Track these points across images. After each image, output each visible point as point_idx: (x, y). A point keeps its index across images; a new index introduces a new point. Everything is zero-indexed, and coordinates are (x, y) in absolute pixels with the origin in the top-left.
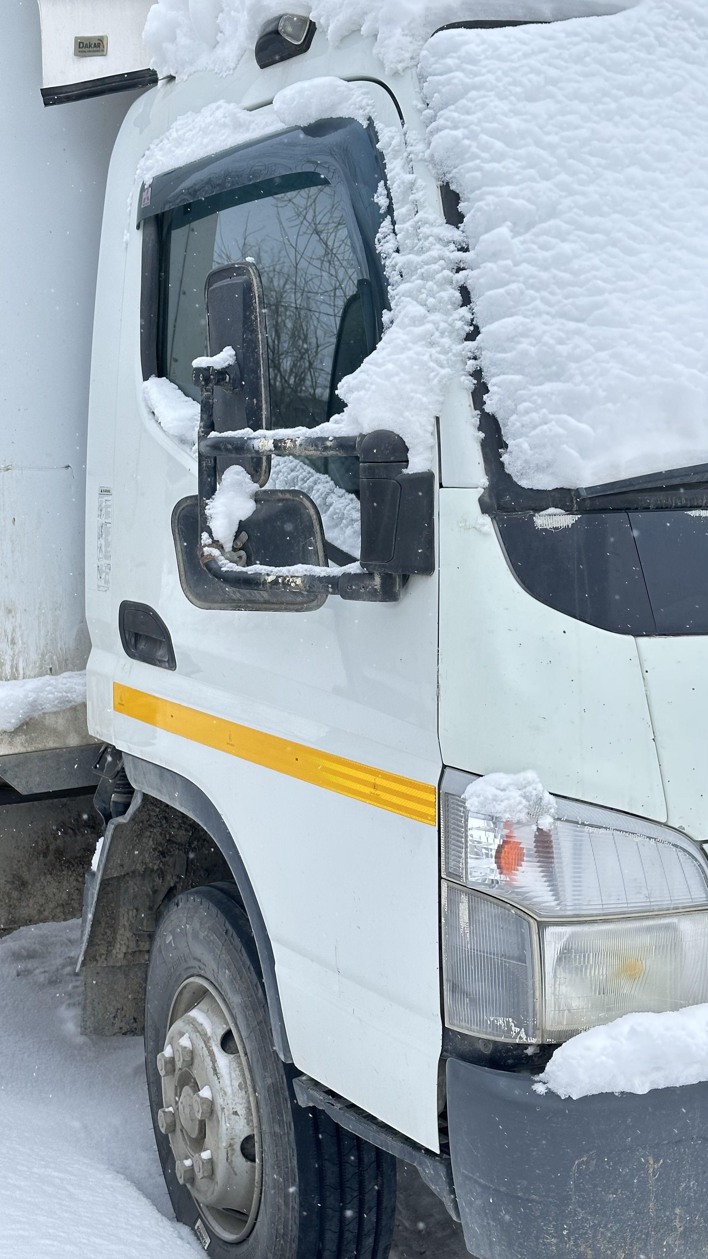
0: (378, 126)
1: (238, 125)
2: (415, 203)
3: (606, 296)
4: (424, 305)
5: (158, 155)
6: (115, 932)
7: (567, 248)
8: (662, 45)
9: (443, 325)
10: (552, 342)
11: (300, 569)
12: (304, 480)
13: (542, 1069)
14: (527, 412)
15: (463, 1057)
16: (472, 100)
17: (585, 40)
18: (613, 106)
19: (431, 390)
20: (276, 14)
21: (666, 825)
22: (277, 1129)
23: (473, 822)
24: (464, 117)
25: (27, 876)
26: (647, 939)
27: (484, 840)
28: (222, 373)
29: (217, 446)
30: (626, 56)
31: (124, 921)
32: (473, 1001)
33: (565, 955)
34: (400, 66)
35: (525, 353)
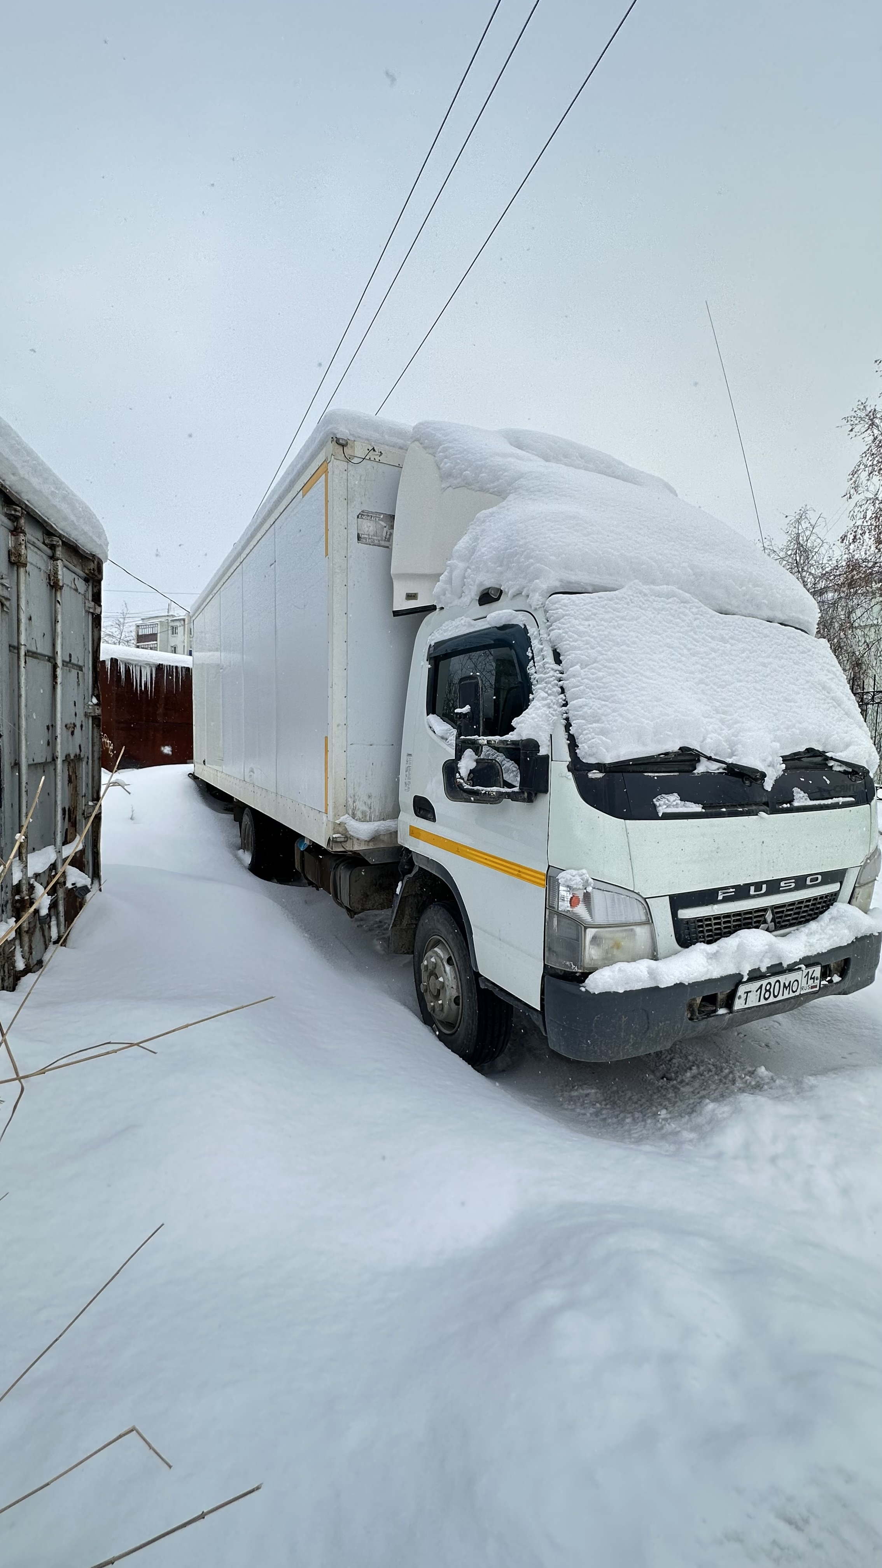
0: (528, 627)
1: (470, 625)
2: (543, 656)
3: (616, 693)
4: (547, 692)
5: (437, 635)
6: (403, 916)
7: (600, 674)
8: (632, 603)
9: (554, 701)
10: (596, 708)
11: (495, 789)
12: (493, 755)
13: (584, 982)
14: (587, 734)
15: (551, 975)
16: (566, 620)
17: (605, 600)
18: (616, 624)
19: (549, 724)
20: (488, 587)
21: (633, 891)
22: (470, 995)
23: (561, 888)
24: (563, 625)
25: (369, 893)
26: (624, 934)
27: (565, 895)
28: (466, 714)
29: (464, 741)
30: (620, 606)
31: (407, 912)
32: (557, 955)
33: (594, 939)
34: (538, 607)
35: (586, 712)
